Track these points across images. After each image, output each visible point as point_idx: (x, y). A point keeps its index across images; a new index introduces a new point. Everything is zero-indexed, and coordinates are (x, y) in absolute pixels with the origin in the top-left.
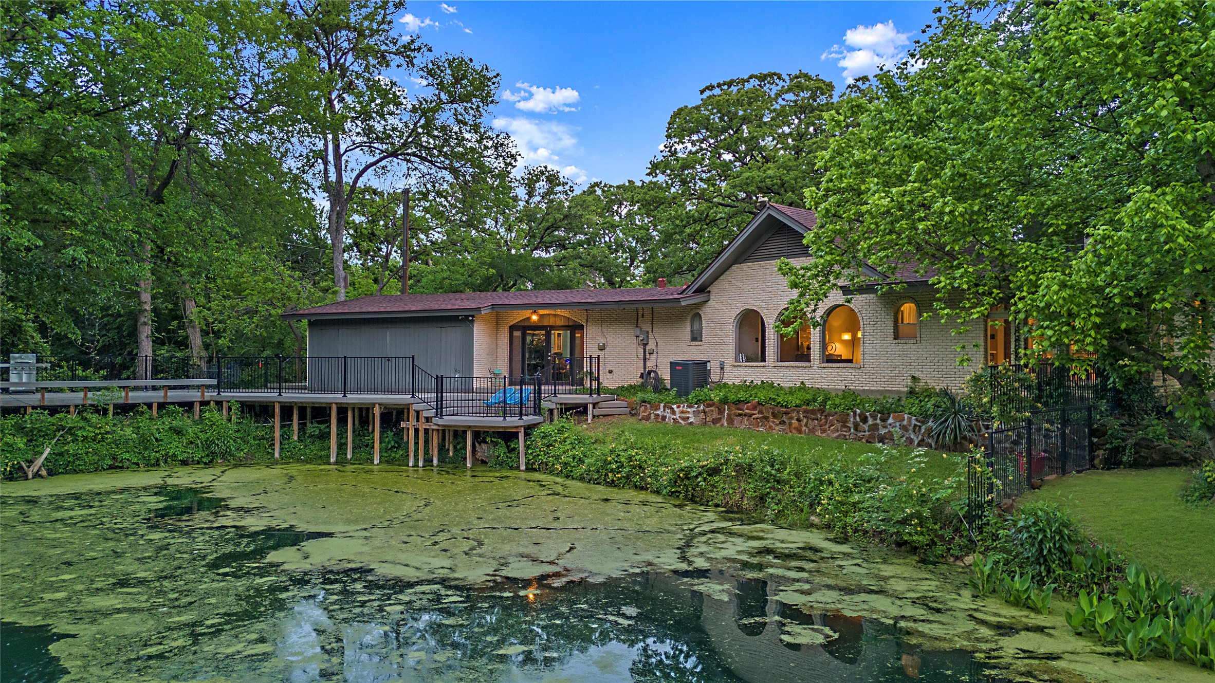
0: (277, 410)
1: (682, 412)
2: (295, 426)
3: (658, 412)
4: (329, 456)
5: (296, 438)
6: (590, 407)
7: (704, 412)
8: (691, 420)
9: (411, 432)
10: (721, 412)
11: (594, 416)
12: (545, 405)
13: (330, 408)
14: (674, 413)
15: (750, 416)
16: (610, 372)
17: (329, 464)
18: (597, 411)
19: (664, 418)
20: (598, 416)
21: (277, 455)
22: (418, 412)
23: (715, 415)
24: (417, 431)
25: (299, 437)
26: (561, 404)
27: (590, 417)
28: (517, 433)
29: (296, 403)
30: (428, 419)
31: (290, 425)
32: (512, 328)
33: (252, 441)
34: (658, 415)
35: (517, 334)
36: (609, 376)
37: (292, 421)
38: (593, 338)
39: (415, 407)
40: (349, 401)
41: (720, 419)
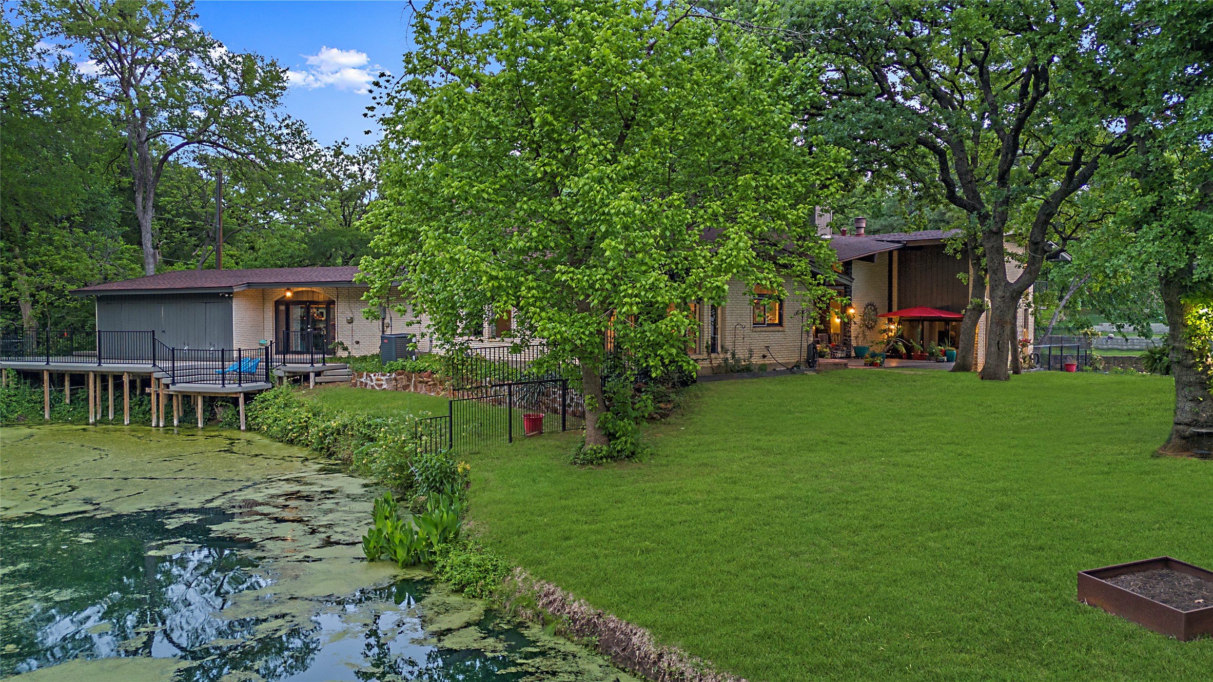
0: (46, 377)
1: (377, 380)
2: (67, 391)
3: (362, 380)
4: (87, 418)
5: (68, 401)
6: (312, 375)
7: (396, 379)
8: (384, 387)
9: (154, 397)
10: (409, 380)
11: (316, 383)
12: (276, 373)
13: (88, 375)
14: (372, 380)
15: (427, 383)
16: (358, 343)
17: (88, 424)
18: (318, 379)
19: (366, 384)
20: (321, 383)
21: (47, 416)
22: (158, 379)
23: (405, 383)
24: (158, 395)
25: (71, 401)
26: (289, 372)
27: (312, 384)
28: (238, 398)
29: (66, 371)
30: (167, 386)
31: (61, 391)
32: (277, 303)
33: (26, 404)
34: (361, 382)
35: (282, 308)
36: (356, 346)
37: (64, 386)
38: (342, 313)
39: (155, 375)
40: (102, 370)
41: (409, 386)
